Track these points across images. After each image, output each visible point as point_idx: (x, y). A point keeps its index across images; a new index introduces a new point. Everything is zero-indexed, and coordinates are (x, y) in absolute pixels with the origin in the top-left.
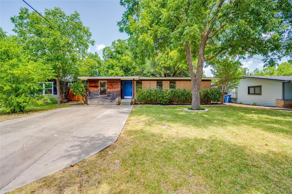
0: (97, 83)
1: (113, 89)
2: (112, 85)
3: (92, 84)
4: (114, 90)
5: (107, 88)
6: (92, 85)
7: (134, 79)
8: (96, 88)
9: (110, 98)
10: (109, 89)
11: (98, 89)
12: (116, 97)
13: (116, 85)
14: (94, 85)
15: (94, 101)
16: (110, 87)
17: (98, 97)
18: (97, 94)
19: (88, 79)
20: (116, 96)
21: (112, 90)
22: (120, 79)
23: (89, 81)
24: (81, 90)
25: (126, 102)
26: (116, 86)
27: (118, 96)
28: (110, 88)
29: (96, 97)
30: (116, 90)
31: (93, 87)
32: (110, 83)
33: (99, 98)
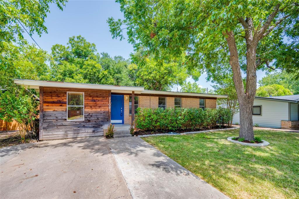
0: (63, 96)
1: (96, 108)
2: (95, 101)
3: (50, 97)
4: (99, 110)
5: (85, 107)
6: (52, 100)
7: (133, 92)
8: (61, 106)
9: (90, 126)
10: (88, 108)
11: (64, 107)
12: (101, 123)
13: (102, 101)
14: (55, 99)
15: (53, 133)
16: (92, 103)
17: (64, 123)
18: (64, 118)
19: (40, 87)
20: (102, 121)
21: (94, 110)
22: (110, 91)
23: (44, 91)
24: (24, 111)
25: (123, 132)
26: (103, 103)
27: (106, 120)
28: (91, 107)
29: (59, 124)
30: (102, 110)
31: (53, 105)
32: (91, 96)
33: (67, 127)
